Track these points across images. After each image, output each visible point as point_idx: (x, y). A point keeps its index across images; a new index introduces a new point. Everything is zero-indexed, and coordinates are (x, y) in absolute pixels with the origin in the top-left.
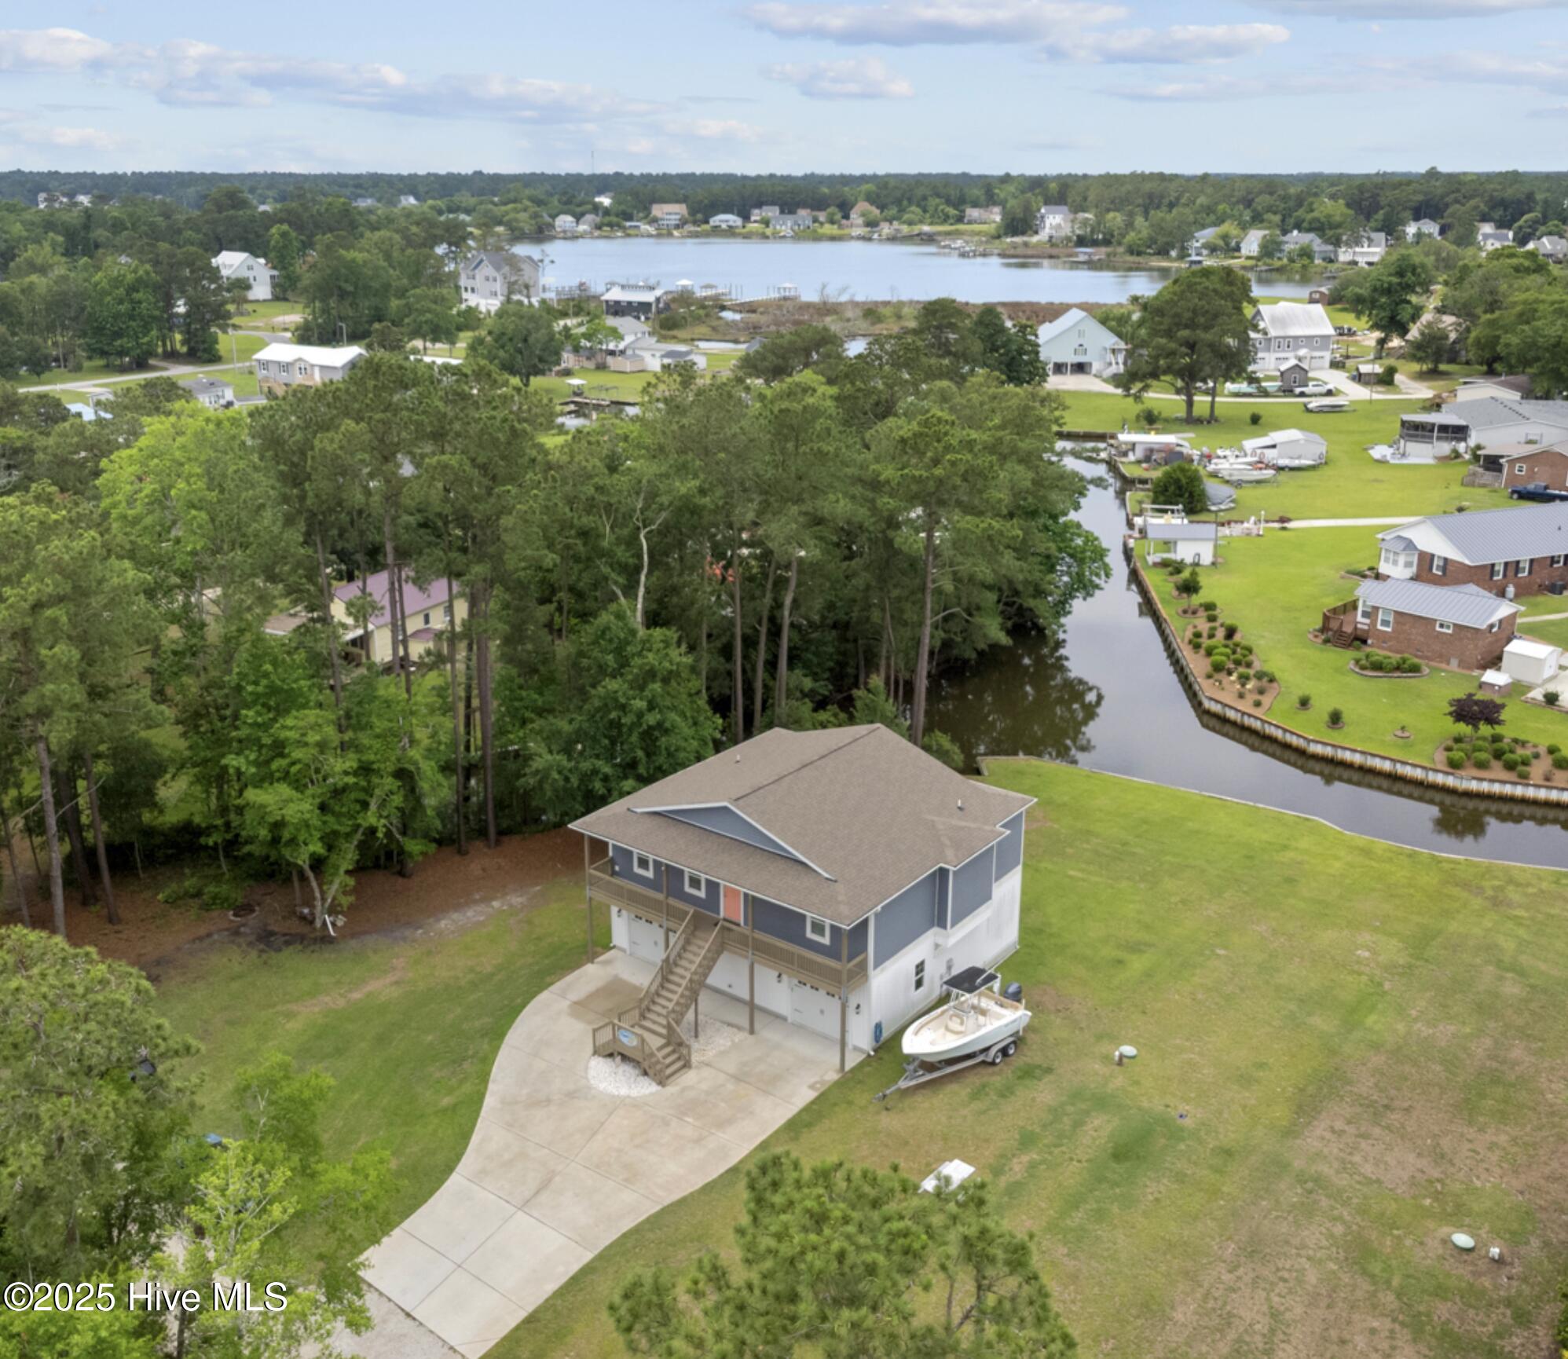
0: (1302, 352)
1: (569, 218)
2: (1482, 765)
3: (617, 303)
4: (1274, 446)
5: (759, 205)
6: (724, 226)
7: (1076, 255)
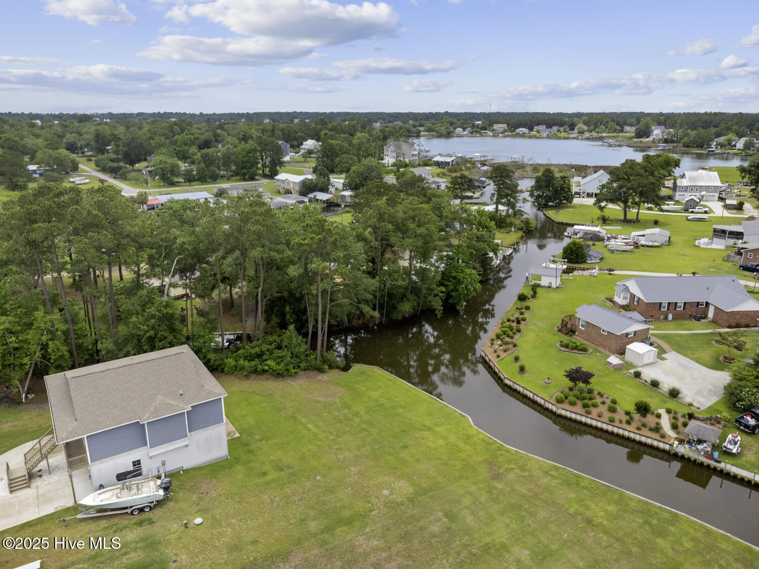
0: (703, 193)
1: (460, 129)
2: (573, 404)
3: (438, 162)
4: (644, 236)
5: (538, 125)
6: (521, 133)
7: (658, 147)
